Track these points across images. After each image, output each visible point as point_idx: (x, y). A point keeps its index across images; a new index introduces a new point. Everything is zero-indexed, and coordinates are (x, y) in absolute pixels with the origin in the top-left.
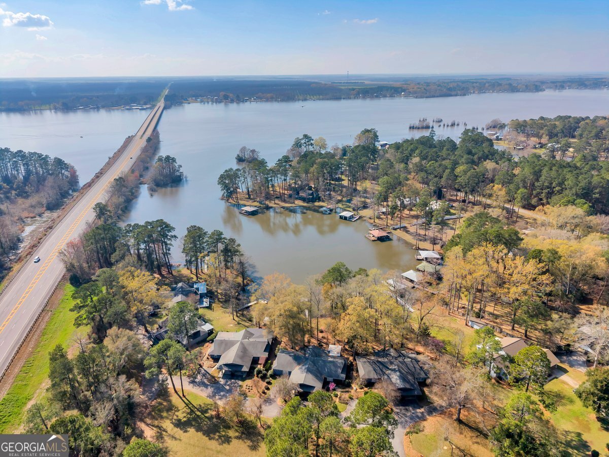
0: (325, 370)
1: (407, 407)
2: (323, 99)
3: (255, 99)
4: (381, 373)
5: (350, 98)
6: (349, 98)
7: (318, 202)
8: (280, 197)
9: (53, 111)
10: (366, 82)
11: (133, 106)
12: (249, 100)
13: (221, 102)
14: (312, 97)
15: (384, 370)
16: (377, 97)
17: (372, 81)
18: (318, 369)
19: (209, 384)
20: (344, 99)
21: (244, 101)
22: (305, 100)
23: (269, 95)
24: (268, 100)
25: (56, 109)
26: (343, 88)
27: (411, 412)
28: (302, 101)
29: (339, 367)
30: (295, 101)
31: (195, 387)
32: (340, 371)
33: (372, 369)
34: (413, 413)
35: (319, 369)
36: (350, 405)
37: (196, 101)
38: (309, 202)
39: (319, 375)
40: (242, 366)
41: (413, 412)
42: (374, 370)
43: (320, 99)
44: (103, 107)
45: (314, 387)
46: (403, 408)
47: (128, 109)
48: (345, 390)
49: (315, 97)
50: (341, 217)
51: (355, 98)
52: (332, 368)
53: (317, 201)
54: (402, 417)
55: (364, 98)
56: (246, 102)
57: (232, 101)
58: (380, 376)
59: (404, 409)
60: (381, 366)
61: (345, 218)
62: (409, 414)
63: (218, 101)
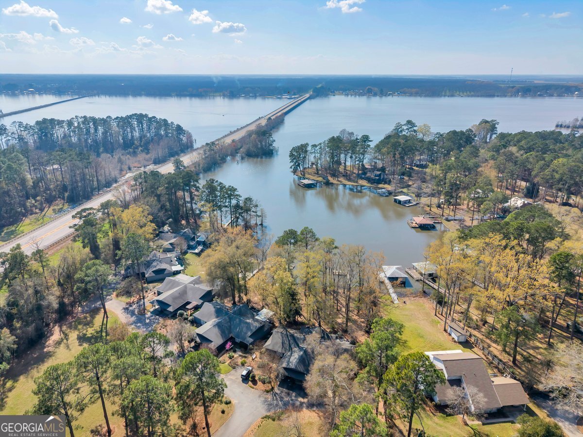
0: (237, 329)
1: (291, 392)
2: (472, 96)
3: (398, 94)
4: (288, 348)
5: (506, 96)
6: (504, 96)
7: (384, 184)
8: (347, 176)
9: (222, 97)
10: (536, 82)
11: (284, 96)
12: (392, 95)
13: (364, 95)
14: (461, 93)
15: (293, 346)
16: (540, 95)
17: (546, 80)
18: (230, 327)
19: (137, 313)
20: (498, 96)
21: (386, 95)
22: (452, 96)
23: (414, 90)
24: (411, 95)
25: (224, 96)
26: (503, 86)
27: (291, 397)
28: (448, 97)
29: (251, 330)
30: (441, 96)
31: (124, 314)
32: (249, 334)
33: (281, 341)
34: (292, 400)
35: (232, 327)
36: (236, 370)
37: (342, 94)
38: (374, 183)
39: (227, 332)
40: (169, 306)
41: (293, 398)
42: (283, 343)
43: (469, 96)
44: (260, 96)
45: (212, 342)
46: (286, 391)
47: (278, 98)
48: (245, 355)
49: (465, 94)
50: (395, 200)
51: (511, 96)
52: (244, 329)
53: (383, 182)
54: (276, 399)
55: (523, 96)
56: (389, 96)
57: (375, 95)
58: (285, 351)
59: (286, 393)
60: (292, 341)
61: (400, 202)
62: (286, 399)
63: (361, 95)
